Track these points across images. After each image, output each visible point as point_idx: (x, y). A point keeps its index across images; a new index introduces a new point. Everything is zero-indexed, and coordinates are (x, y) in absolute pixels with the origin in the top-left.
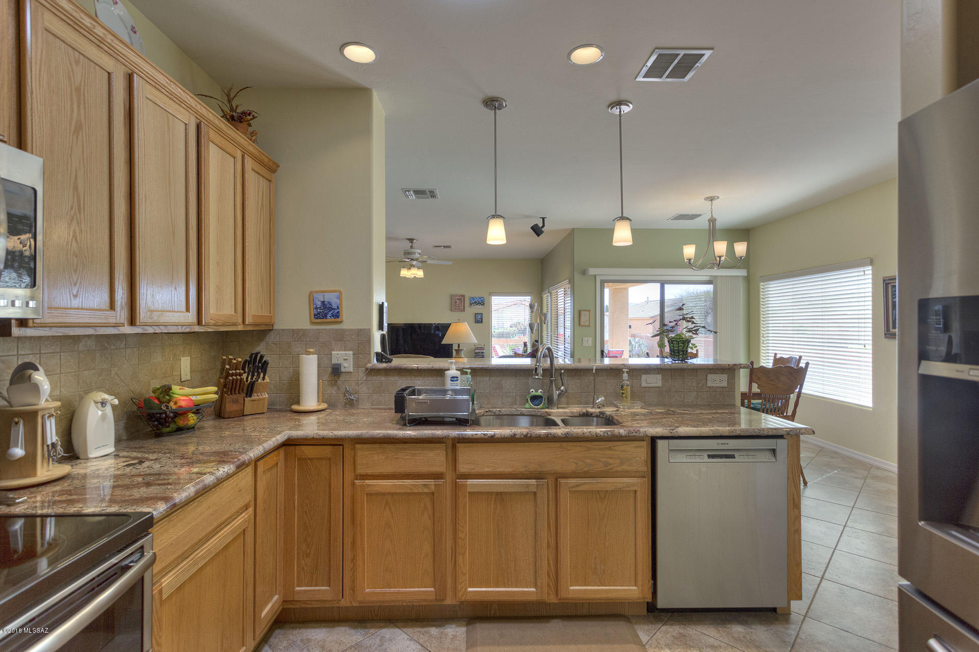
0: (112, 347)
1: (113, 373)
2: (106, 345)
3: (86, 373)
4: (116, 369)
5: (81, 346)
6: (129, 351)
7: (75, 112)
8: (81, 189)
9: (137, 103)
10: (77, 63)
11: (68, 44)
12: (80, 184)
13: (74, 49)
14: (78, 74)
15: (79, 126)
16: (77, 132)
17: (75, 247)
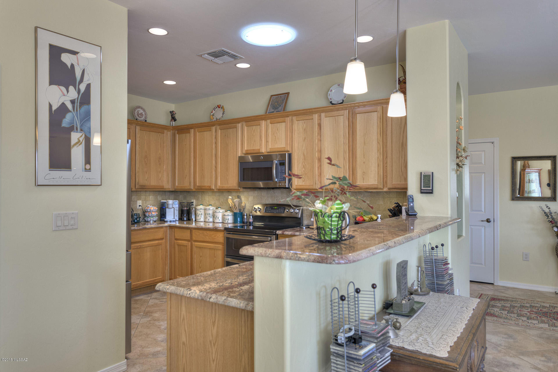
7: (304, 135)
8: (305, 154)
9: (322, 121)
10: (304, 123)
11: (302, 120)
12: (305, 153)
13: (303, 120)
14: (305, 125)
15: (305, 139)
16: (304, 141)
17: (304, 169)
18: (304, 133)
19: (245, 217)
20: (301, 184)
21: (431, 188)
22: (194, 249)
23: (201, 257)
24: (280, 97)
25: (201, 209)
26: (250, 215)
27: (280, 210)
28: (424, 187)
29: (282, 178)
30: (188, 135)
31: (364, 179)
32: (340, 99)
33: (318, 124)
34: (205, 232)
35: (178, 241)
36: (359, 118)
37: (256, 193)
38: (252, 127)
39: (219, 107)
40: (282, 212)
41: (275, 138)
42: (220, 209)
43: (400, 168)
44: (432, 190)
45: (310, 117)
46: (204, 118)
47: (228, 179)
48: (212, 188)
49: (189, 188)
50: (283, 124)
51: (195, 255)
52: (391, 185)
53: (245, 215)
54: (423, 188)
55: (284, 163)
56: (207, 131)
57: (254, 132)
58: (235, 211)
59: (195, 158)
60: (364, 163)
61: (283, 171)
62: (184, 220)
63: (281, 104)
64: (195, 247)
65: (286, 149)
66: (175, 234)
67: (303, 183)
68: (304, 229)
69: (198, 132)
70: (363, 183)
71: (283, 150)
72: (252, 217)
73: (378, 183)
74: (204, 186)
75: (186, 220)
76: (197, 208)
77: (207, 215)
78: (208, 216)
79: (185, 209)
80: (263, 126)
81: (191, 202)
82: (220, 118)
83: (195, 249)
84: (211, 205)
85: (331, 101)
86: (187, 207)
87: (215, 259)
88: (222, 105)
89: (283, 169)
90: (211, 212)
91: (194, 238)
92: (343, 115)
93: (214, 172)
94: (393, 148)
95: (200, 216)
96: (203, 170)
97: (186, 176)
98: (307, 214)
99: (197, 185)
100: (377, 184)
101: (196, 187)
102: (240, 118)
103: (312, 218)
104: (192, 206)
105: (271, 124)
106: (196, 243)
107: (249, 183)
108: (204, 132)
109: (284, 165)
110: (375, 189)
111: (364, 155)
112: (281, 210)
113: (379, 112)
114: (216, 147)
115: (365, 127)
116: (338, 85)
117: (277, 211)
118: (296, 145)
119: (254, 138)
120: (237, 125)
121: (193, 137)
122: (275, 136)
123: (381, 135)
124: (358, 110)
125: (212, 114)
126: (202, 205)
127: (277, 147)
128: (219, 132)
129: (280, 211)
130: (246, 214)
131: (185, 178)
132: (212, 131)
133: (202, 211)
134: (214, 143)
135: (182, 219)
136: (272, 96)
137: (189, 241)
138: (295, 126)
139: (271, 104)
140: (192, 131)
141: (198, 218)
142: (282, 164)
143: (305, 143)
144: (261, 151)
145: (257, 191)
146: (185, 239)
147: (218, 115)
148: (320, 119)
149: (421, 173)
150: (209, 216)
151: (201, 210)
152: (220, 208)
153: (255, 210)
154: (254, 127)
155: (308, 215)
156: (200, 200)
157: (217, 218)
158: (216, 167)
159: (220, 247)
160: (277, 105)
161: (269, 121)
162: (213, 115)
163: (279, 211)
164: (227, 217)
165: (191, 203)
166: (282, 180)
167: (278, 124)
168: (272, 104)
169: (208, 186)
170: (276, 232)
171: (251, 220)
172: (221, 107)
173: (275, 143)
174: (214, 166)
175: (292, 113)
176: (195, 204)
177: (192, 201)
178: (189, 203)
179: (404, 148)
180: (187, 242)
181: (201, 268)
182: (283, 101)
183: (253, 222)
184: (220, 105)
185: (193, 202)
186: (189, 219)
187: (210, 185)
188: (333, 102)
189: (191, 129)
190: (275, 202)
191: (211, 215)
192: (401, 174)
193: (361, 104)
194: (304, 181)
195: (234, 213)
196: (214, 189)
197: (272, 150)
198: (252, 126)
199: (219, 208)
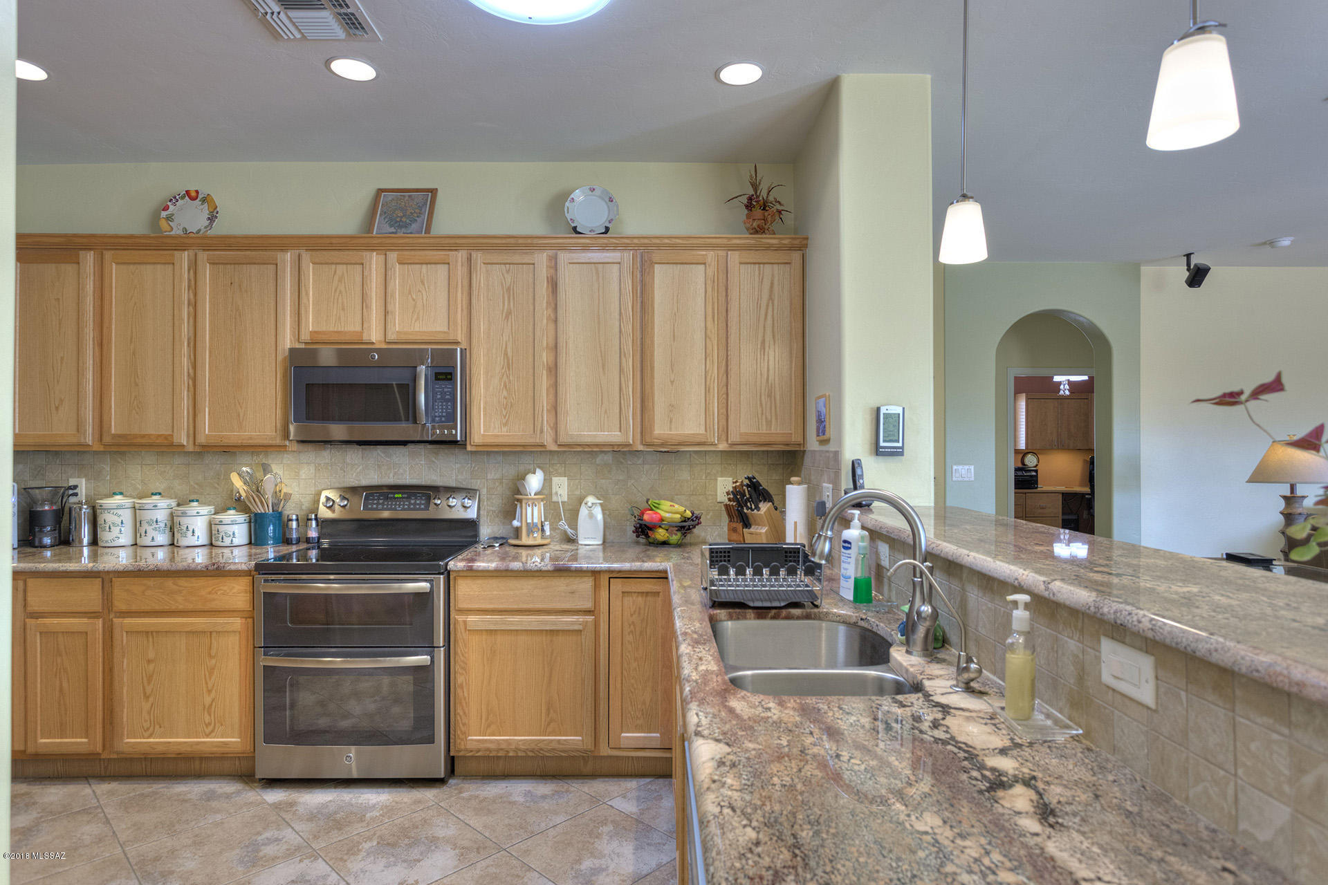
0: (629, 463)
1: (629, 484)
2: (622, 460)
3: (604, 481)
4: (633, 481)
5: (599, 460)
6: (646, 467)
7: (506, 304)
8: (510, 354)
9: (560, 273)
10: (508, 272)
11: (501, 264)
12: (509, 350)
13: (505, 264)
14: (509, 279)
15: (509, 313)
16: (507, 317)
17: (505, 393)
18: (506, 298)
19: (294, 524)
20: (496, 432)
21: (900, 444)
22: (121, 638)
23: (149, 661)
24: (410, 196)
25: (120, 507)
26: (311, 519)
27: (413, 502)
28: (884, 441)
29: (444, 414)
30: (69, 269)
31: (671, 422)
32: (598, 224)
33: (547, 278)
34: (169, 583)
35: (40, 621)
36: (662, 276)
37: (326, 455)
38: (334, 266)
39: (191, 196)
40: (423, 506)
41: (415, 307)
42: (195, 504)
43: (758, 397)
44: (902, 448)
45: (527, 259)
46: (133, 223)
47: (241, 415)
48: (176, 441)
49: (74, 440)
50: (442, 269)
51: (125, 661)
52: (738, 436)
53: (291, 520)
54: (882, 444)
55: (451, 374)
56: (154, 263)
57: (340, 281)
58: (260, 510)
59: (102, 344)
60: (672, 382)
61: (447, 397)
62: (45, 547)
63: (415, 215)
64: (125, 634)
65: (451, 337)
66: (29, 599)
67: (504, 429)
68: (497, 549)
69: (117, 263)
70: (670, 429)
71: (440, 337)
72: (317, 525)
73: (706, 431)
74: (143, 436)
75: (52, 546)
76: (105, 506)
77: (145, 526)
78: (150, 529)
79: (47, 508)
80: (374, 266)
81: (66, 485)
82: (199, 230)
83: (125, 642)
84: (160, 494)
85: (573, 225)
86: (52, 503)
87: (213, 661)
88: (204, 191)
89: (446, 390)
90: (162, 516)
91: (120, 605)
92: (619, 263)
93: (186, 393)
94: (742, 351)
95: (115, 531)
96: (137, 385)
97: (61, 401)
98: (491, 508)
99: (113, 432)
100: (704, 432)
101: (107, 439)
102: (292, 237)
103: (515, 519)
104: (73, 500)
105: (399, 264)
106: (127, 621)
107: (317, 429)
108: (143, 267)
109: (451, 379)
110: (699, 444)
111: (672, 366)
112: (418, 502)
113: (709, 265)
114: (194, 317)
115: (675, 297)
116: (590, 189)
117: (404, 505)
118: (481, 326)
119: (340, 301)
120: (279, 255)
121: (92, 278)
122: (414, 300)
123: (714, 320)
124: (657, 256)
125: (164, 214)
126: (121, 493)
127: (421, 330)
128: (206, 272)
129: (415, 504)
130: (294, 517)
131: (57, 408)
132: (177, 267)
133: (127, 515)
134: (186, 302)
135: (37, 544)
136: (380, 191)
137: (97, 617)
138: (480, 278)
139: (382, 211)
140: (89, 258)
141: (105, 537)
142: (441, 377)
143: (509, 324)
144: (365, 338)
145: (328, 451)
146: (75, 609)
147: (192, 219)
148: (554, 264)
149: (878, 410)
150: (155, 529)
151: (120, 512)
152: (197, 501)
153: (331, 504)
154: (341, 269)
155: (493, 511)
156: (108, 478)
157: (190, 533)
158: (194, 379)
159: (237, 623)
160: (401, 217)
161: (393, 256)
162: (169, 218)
163: (410, 504)
164: (230, 529)
165: (70, 488)
166: (443, 419)
167: (424, 266)
168: (383, 213)
169: (159, 436)
170: (447, 564)
171: (313, 534)
172: (200, 196)
173: (415, 317)
174: (186, 374)
175: (471, 241)
176: (84, 491)
177: (72, 482)
178: (63, 490)
179: (766, 354)
180: (85, 620)
181: (151, 699)
182: (420, 208)
183: (319, 538)
184: (197, 192)
185: (75, 487)
186: (65, 540)
187: (170, 433)
188: (578, 229)
189: (81, 249)
190: (391, 480)
191: (162, 525)
192: (760, 412)
193: (666, 241)
194: (505, 424)
195: (256, 514)
196: (185, 444)
197: (403, 337)
198: (332, 263)
199: (193, 501)
